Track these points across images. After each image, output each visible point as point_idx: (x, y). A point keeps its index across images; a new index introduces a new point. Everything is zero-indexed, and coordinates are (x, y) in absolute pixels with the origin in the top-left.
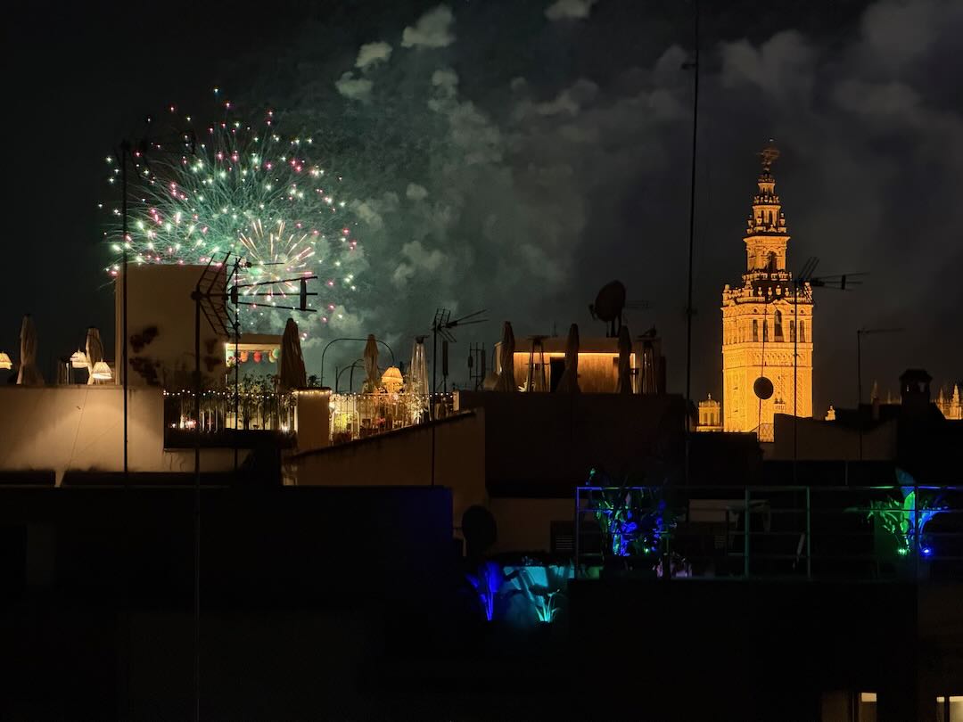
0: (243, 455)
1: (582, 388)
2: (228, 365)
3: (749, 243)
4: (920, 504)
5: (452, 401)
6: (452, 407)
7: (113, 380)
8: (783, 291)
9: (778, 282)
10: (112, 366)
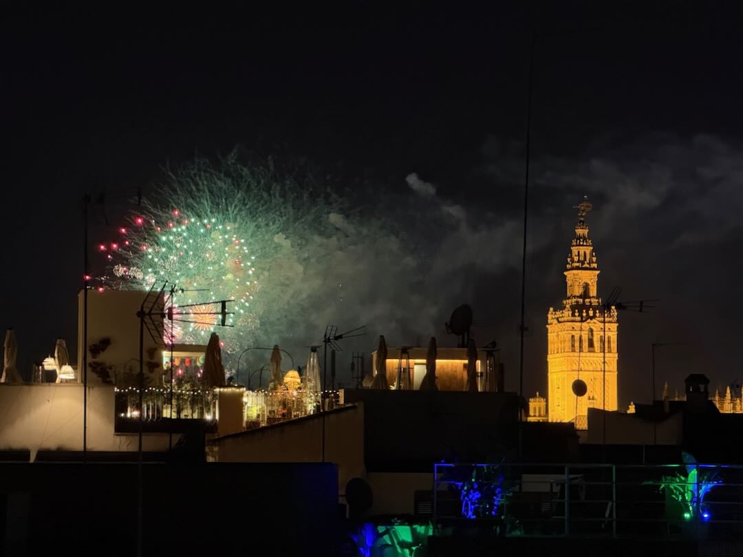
0: (176, 438)
1: (439, 387)
2: (165, 368)
3: (568, 276)
4: (701, 479)
5: (337, 397)
6: (338, 401)
7: (75, 380)
8: (595, 313)
9: (591, 306)
10: (75, 369)
